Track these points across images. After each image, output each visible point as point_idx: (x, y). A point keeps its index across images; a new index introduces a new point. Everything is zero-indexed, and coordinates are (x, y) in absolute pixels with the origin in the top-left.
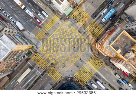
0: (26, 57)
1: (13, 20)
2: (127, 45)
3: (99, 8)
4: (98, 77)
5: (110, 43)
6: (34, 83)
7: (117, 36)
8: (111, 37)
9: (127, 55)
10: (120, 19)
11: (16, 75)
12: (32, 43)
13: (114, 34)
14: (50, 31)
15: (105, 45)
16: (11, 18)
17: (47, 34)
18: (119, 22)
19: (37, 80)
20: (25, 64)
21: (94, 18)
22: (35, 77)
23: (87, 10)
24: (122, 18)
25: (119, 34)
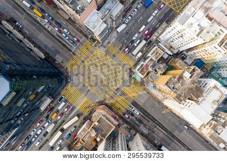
0: (90, 36)
1: (127, 20)
2: (102, 130)
3: (142, 108)
4: (71, 110)
5: (104, 116)
6: (63, 44)
7: (110, 122)
8: (109, 117)
9: (94, 131)
10: (131, 129)
11: (71, 24)
12: (103, 40)
13: (112, 119)
14: (117, 58)
15: (102, 111)
16: (130, 18)
17: (114, 56)
18: (127, 127)
19: (67, 48)
20: (83, 34)
21: (132, 104)
22: (69, 45)
23: (141, 96)
24: (132, 131)
25: (112, 124)
